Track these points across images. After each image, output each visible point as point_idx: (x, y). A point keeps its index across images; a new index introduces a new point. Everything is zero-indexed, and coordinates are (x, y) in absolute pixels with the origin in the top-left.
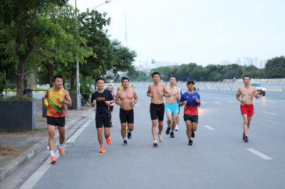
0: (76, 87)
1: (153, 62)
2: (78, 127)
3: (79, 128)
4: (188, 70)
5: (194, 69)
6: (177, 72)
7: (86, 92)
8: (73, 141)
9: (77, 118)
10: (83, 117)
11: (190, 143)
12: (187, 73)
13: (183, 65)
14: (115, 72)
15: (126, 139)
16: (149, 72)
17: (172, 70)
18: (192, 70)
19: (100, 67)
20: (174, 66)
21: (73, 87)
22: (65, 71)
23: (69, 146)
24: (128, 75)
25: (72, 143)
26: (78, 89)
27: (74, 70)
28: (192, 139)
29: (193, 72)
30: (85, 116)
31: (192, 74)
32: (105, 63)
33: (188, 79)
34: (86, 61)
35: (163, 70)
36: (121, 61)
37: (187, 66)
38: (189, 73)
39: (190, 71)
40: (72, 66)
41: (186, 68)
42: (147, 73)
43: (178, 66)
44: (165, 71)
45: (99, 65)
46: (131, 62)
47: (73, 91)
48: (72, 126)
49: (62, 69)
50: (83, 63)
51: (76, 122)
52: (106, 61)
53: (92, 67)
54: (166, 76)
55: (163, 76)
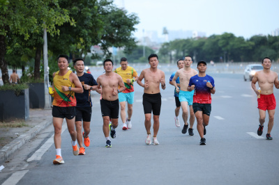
0: (43, 72)
1: (165, 32)
2: (46, 135)
4: (220, 44)
5: (231, 43)
8: (39, 158)
9: (45, 122)
11: (203, 142)
12: (220, 48)
13: (214, 37)
14: (104, 48)
15: (109, 138)
16: (159, 47)
17: (195, 45)
18: (227, 44)
19: (81, 39)
20: (199, 38)
21: (38, 73)
22: (25, 46)
23: (33, 165)
24: (125, 52)
25: (38, 162)
26: (46, 75)
27: (40, 46)
28: (204, 136)
29: (229, 47)
31: (228, 51)
32: (89, 34)
33: (221, 58)
34: (59, 31)
35: (182, 45)
36: (114, 30)
37: (220, 38)
38: (223, 49)
39: (224, 46)
40: (37, 40)
41: (218, 40)
42: (157, 49)
43: (204, 38)
44: (184, 45)
45: (80, 36)
46: (130, 32)
47: (38, 79)
48: (38, 135)
49: (21, 44)
50: (54, 34)
51: (43, 127)
52: (90, 31)
53: (68, 40)
54: (186, 54)
55: (181, 54)
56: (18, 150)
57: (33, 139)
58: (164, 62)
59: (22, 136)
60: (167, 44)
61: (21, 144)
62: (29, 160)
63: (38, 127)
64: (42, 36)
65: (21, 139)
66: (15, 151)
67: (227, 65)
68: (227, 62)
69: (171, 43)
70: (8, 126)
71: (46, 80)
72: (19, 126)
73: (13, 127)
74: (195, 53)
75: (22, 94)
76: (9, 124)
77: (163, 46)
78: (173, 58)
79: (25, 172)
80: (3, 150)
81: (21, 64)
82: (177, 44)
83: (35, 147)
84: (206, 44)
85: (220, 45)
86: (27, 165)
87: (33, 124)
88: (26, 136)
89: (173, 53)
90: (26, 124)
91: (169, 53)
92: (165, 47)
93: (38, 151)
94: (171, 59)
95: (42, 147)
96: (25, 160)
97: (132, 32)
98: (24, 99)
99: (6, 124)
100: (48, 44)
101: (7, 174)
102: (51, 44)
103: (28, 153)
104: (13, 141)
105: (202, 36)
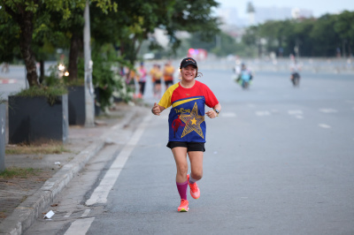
0: (83, 69)
1: (251, 9)
2: (101, 166)
3: (105, 169)
6: (312, 34)
7: (104, 82)
8: (104, 200)
9: (94, 146)
10: (106, 144)
12: (337, 35)
13: (327, 17)
14: (170, 32)
16: (241, 32)
17: (298, 30)
18: (348, 28)
19: (141, 20)
20: (304, 19)
21: (75, 67)
23: (99, 211)
25: (105, 206)
26: (88, 74)
29: (350, 33)
30: (109, 140)
31: (349, 39)
32: (154, 11)
33: (338, 50)
34: (116, 5)
35: (277, 30)
36: (185, 5)
37: (337, 19)
38: (342, 36)
39: (343, 32)
40: (73, 19)
41: (334, 23)
42: (237, 36)
43: (312, 19)
44: (281, 30)
45: (139, 14)
46: (209, 9)
47: (74, 80)
48: (87, 165)
49: (49, 26)
50: (108, 10)
51: (92, 154)
52: (156, 6)
53: (121, 21)
54: (284, 44)
55: (276, 43)
56: (66, 188)
57: (83, 171)
58: (250, 55)
59: (67, 166)
60: (254, 28)
61: (68, 179)
62: (89, 202)
63: (87, 153)
64: (82, 13)
65: (67, 171)
66: (62, 189)
67: (349, 61)
68: (348, 55)
69: (261, 26)
70: (38, 151)
71: (88, 82)
72: (57, 152)
73: (48, 153)
74: (298, 42)
75: (59, 102)
76: (40, 148)
77: (248, 31)
78: (264, 49)
79: (90, 221)
80: (47, 188)
81: (39, 57)
82: (270, 29)
83: (91, 183)
84: (316, 28)
85: (337, 30)
86: (88, 211)
87: (77, 149)
88: (72, 167)
89: (264, 41)
90: (67, 148)
91: (257, 43)
92: (252, 32)
93: (98, 189)
94: (260, 52)
95: (101, 184)
96: (84, 204)
97: (213, 8)
98: (61, 110)
99: (35, 149)
100: (91, 27)
101: (62, 223)
102: (95, 26)
103: (83, 193)
104: (57, 174)
105: (307, 16)
